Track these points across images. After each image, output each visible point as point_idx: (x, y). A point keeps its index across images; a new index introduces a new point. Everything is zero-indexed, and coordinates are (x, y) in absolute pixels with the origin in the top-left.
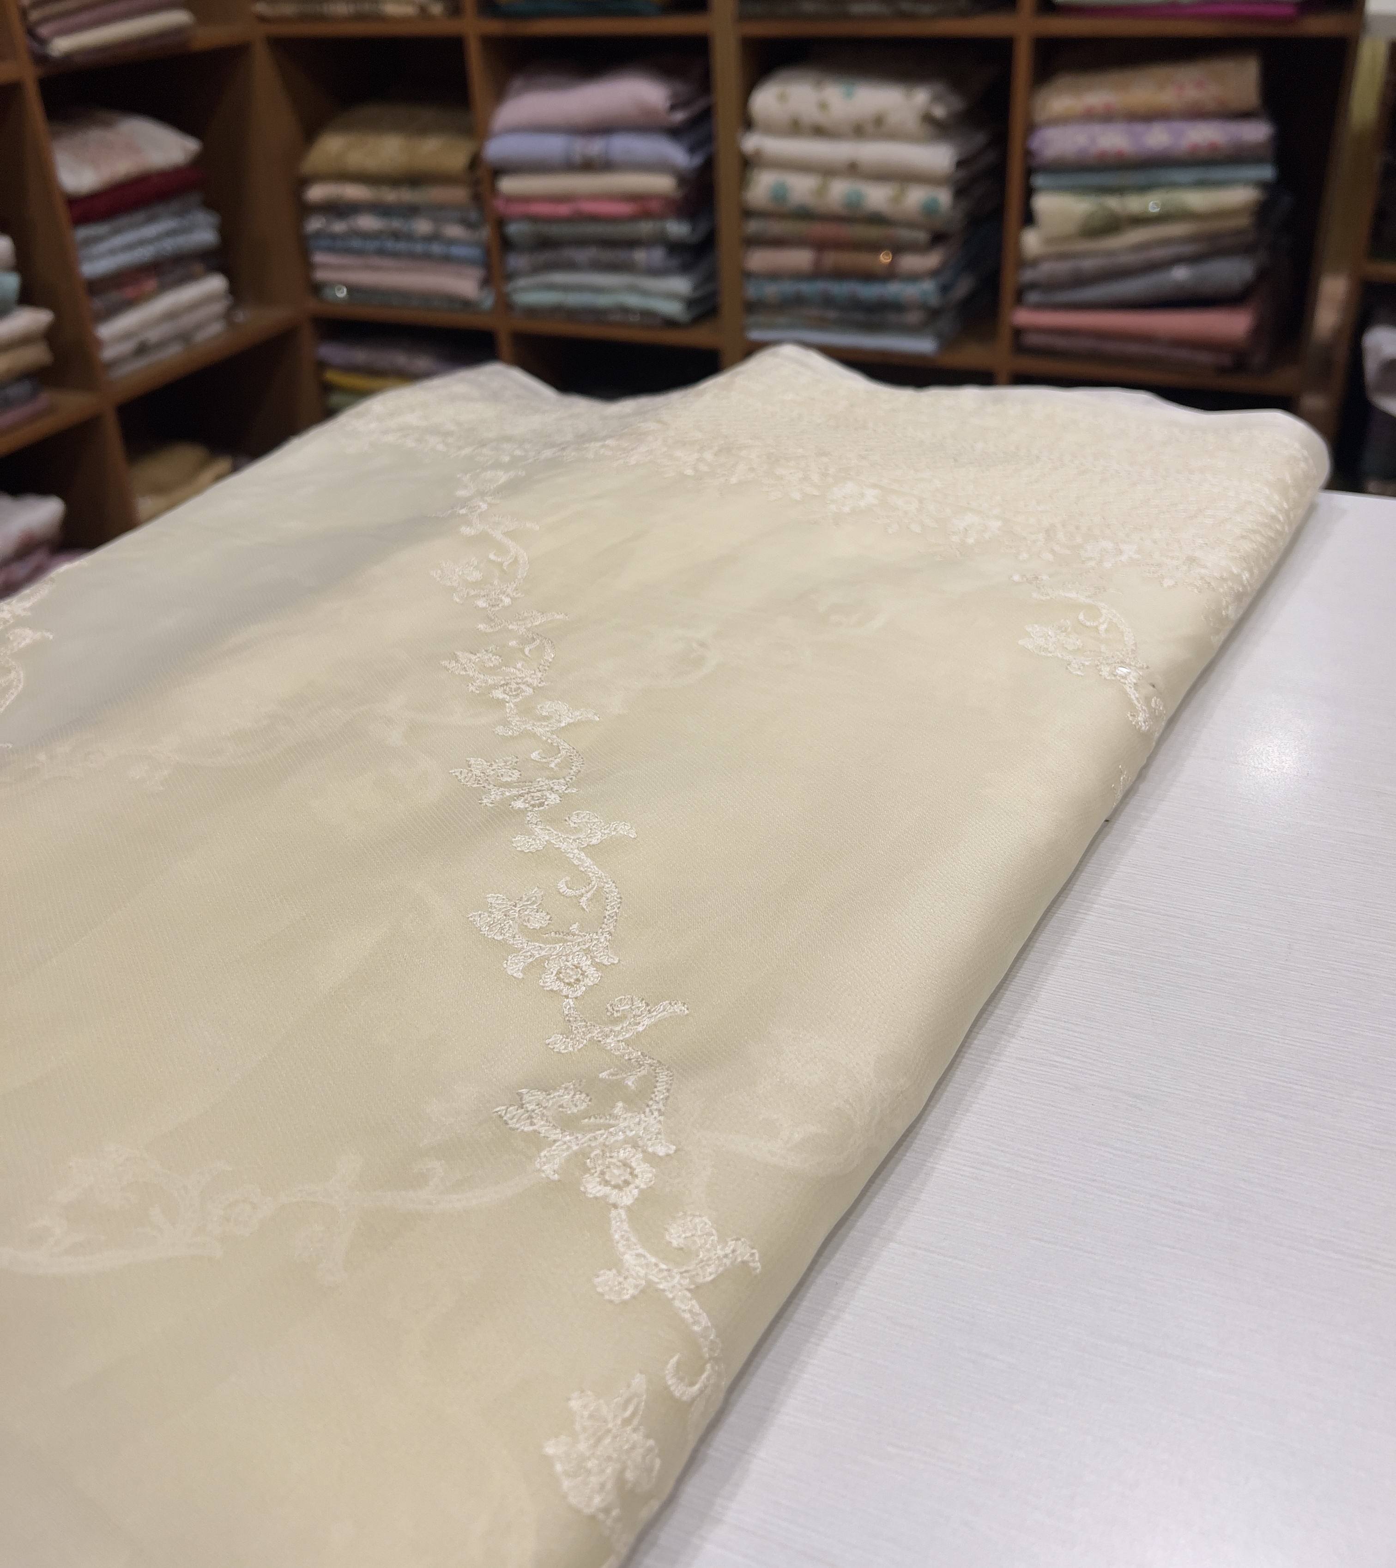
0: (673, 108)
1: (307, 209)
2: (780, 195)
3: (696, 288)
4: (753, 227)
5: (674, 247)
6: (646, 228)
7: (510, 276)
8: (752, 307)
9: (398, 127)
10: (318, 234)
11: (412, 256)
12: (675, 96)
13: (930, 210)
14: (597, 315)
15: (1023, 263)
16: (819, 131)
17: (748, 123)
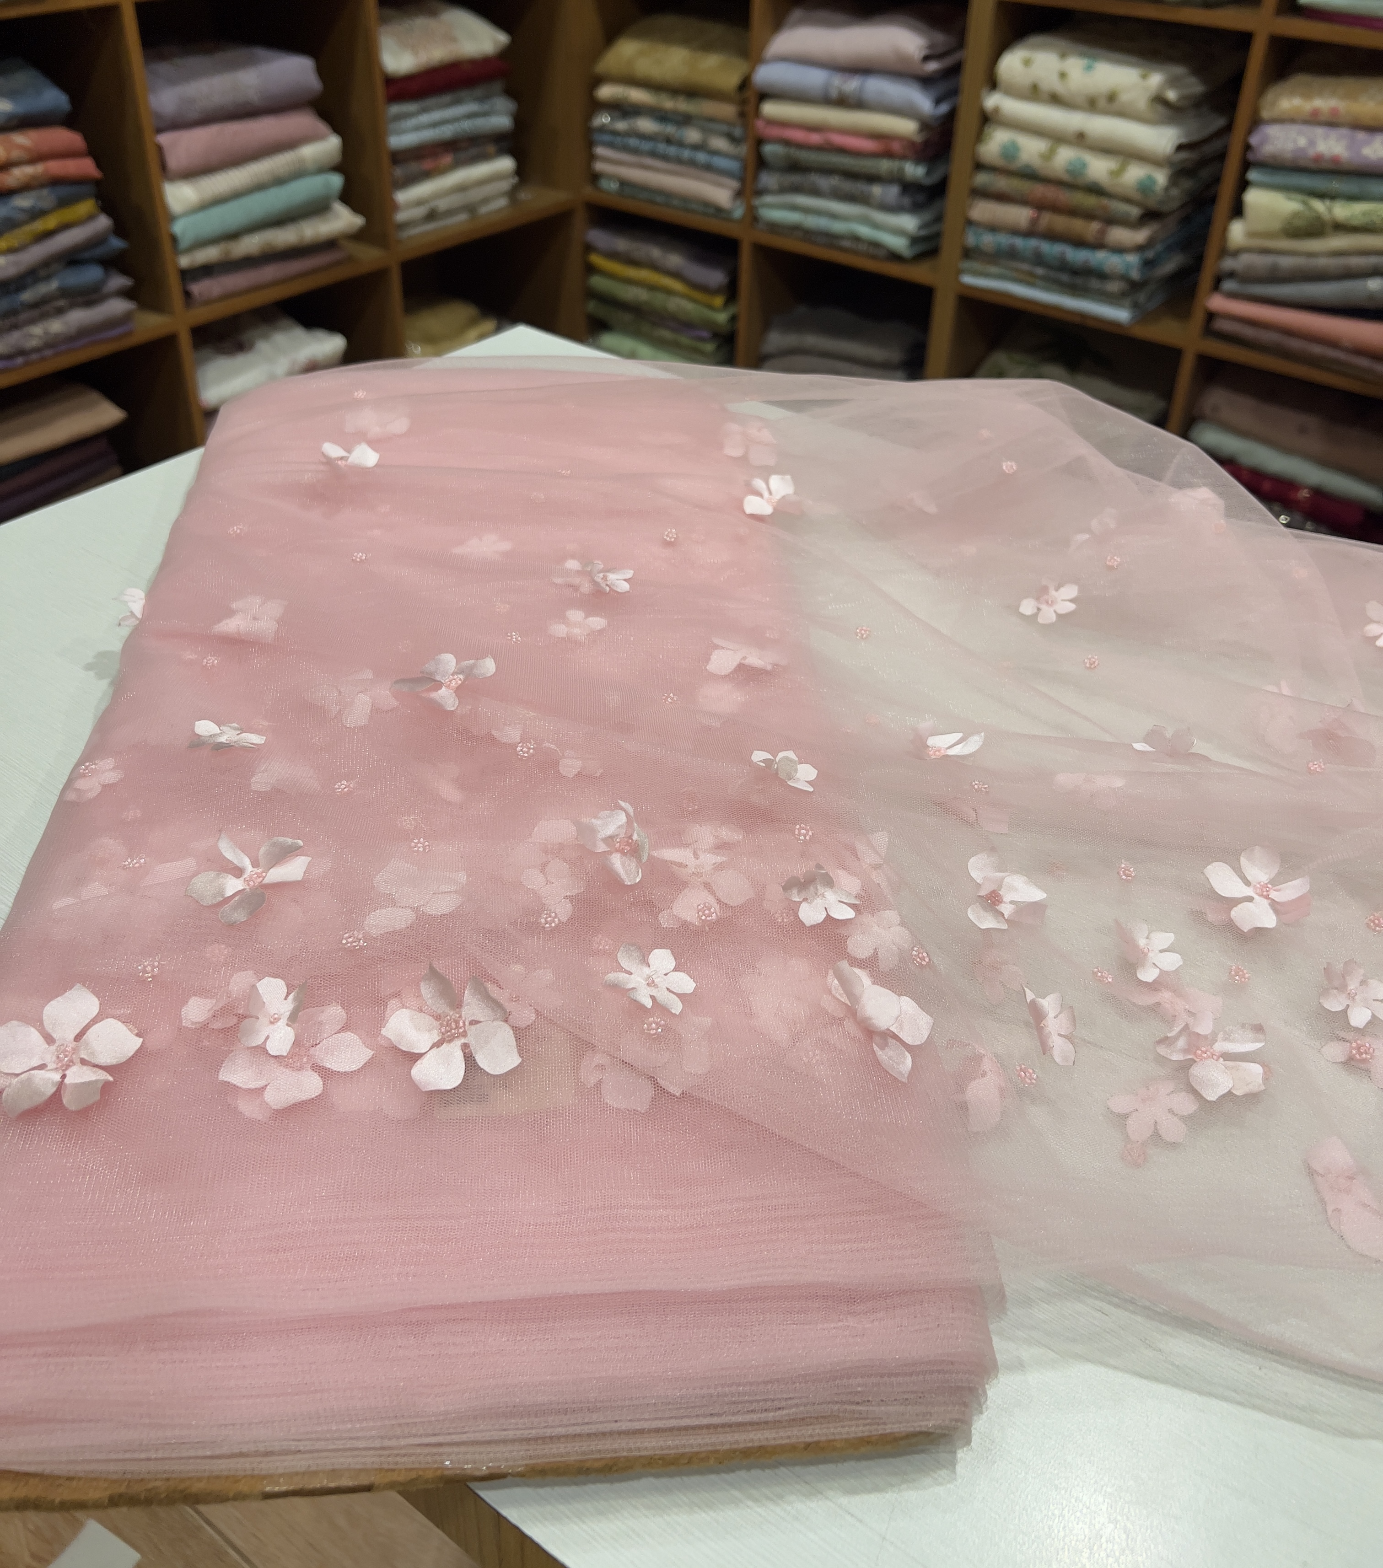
0: (926, 59)
1: (598, 106)
2: (1010, 152)
3: (922, 227)
4: (982, 179)
5: (908, 187)
6: (885, 166)
7: (760, 193)
8: (968, 253)
9: (685, 41)
10: (602, 129)
11: (679, 161)
12: (931, 46)
13: (1145, 187)
14: (830, 239)
15: (1224, 252)
16: (1055, 100)
17: (993, 84)
